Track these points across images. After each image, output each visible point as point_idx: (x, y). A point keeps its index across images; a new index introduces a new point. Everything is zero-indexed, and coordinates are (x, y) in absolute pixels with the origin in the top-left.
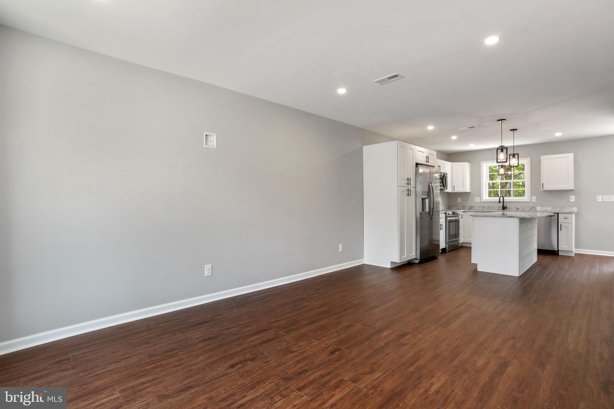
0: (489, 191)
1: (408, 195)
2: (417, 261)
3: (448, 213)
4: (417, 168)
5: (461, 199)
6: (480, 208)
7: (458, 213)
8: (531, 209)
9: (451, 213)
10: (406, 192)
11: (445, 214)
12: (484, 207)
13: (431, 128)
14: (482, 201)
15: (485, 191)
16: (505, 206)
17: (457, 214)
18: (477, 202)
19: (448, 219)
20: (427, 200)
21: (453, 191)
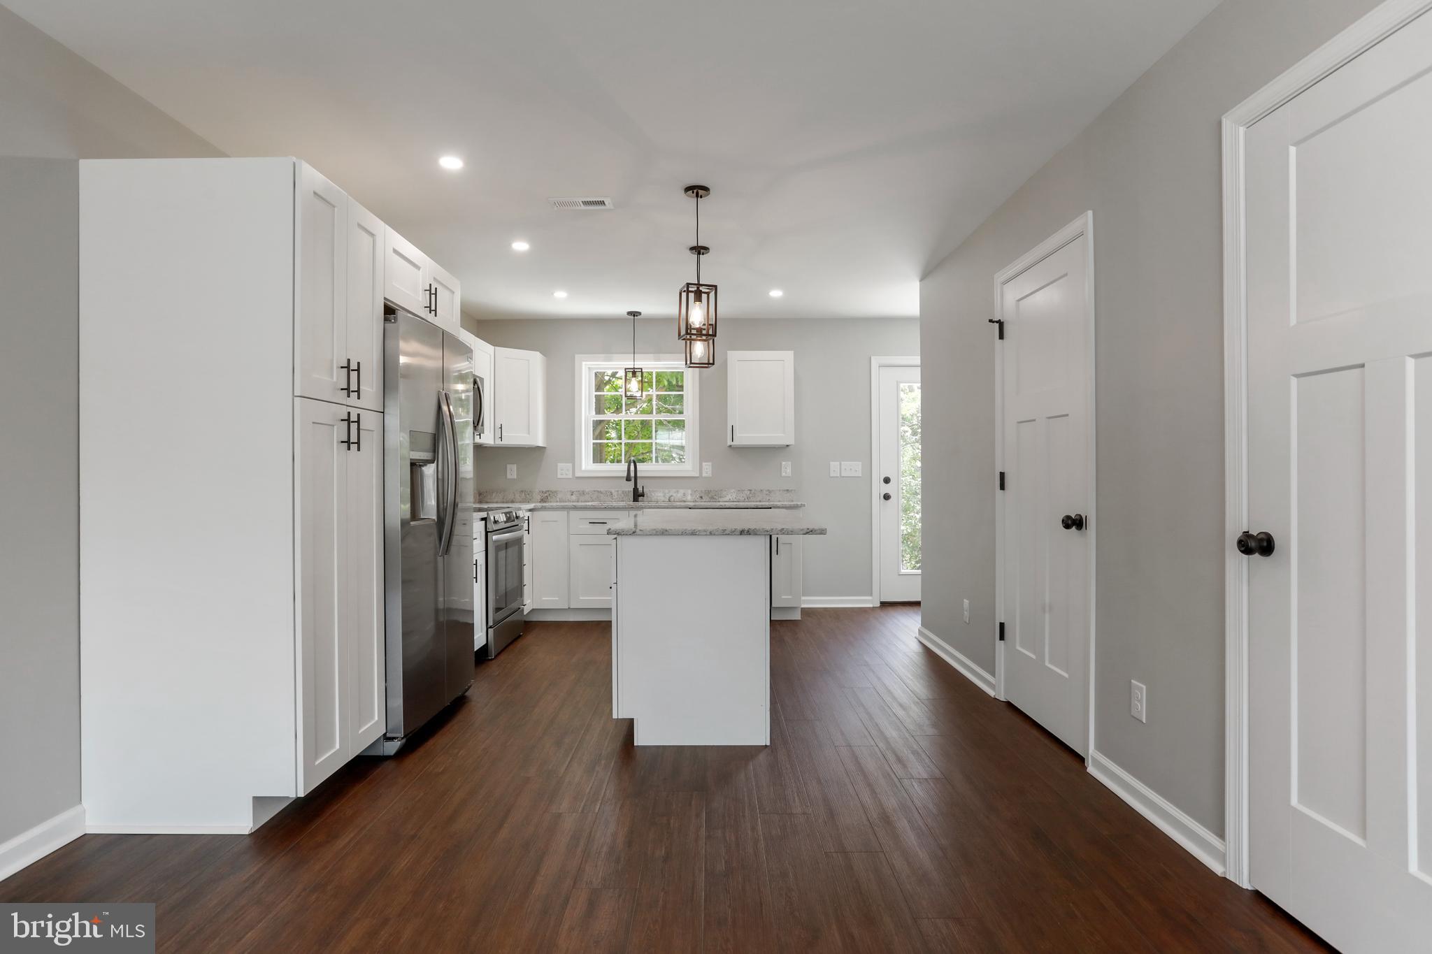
0: (594, 444)
1: (348, 442)
2: (392, 748)
3: (492, 518)
4: (388, 325)
5: (518, 469)
6: (574, 497)
7: (521, 514)
8: (701, 497)
9: (502, 518)
10: (340, 432)
11: (484, 522)
12: (583, 493)
13: (451, 163)
14: (578, 474)
15: (586, 442)
16: (640, 489)
17: (517, 517)
18: (564, 476)
19: (495, 537)
20: (429, 471)
21: (498, 442)
